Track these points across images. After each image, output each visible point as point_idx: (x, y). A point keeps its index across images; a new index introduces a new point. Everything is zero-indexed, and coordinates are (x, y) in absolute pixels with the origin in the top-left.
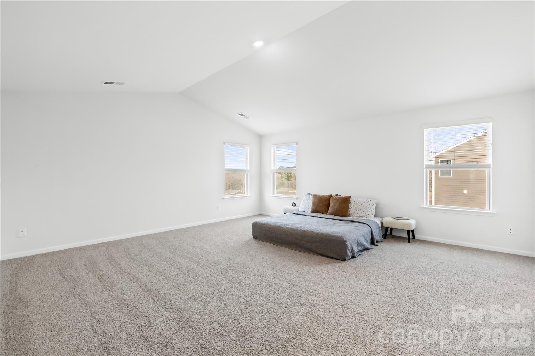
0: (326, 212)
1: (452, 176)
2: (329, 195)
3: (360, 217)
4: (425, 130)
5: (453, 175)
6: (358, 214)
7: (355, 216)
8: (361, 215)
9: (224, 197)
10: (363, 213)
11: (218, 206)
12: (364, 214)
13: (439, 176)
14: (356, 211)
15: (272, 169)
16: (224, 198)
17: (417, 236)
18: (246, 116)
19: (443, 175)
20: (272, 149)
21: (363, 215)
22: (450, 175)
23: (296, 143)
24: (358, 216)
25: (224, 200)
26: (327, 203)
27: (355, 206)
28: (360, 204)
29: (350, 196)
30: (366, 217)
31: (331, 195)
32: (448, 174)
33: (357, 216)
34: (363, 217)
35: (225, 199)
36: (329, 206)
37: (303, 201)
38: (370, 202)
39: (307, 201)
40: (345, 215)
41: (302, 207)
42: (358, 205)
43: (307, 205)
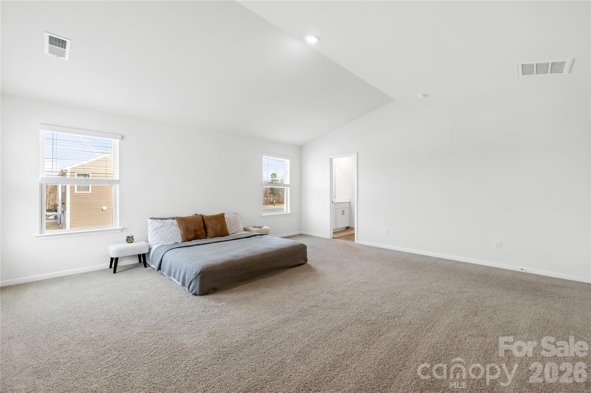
0: (205, 236)
1: (90, 191)
5: (92, 191)
6: (233, 230)
7: (232, 233)
10: (236, 228)
13: (76, 192)
19: (79, 191)
21: (237, 230)
22: (89, 191)
26: (202, 225)
29: (223, 212)
32: (86, 190)
36: (205, 228)
37: (153, 230)
38: (238, 217)
39: (162, 229)
40: (227, 234)
41: (157, 238)
42: (231, 221)
43: (166, 235)
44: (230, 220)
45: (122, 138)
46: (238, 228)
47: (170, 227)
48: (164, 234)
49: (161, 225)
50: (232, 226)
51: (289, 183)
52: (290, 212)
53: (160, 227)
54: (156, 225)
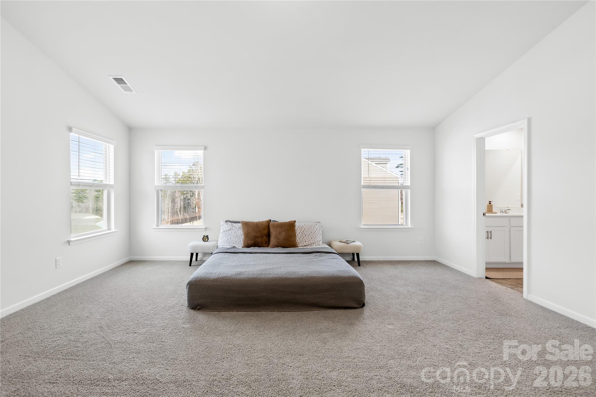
0: (267, 244)
2: (266, 221)
3: (308, 245)
4: (362, 149)
6: (305, 241)
7: (303, 245)
8: (309, 243)
9: (69, 239)
10: (311, 240)
11: (56, 259)
12: (313, 241)
14: (303, 239)
15: (156, 184)
16: (69, 242)
17: (362, 258)
18: (128, 86)
20: (156, 152)
21: (312, 243)
23: (204, 147)
24: (307, 244)
25: (69, 245)
26: (266, 232)
27: (301, 233)
28: (306, 230)
29: (294, 220)
30: (315, 244)
31: (270, 221)
33: (305, 244)
34: (312, 245)
35: (71, 244)
36: (269, 235)
37: (223, 232)
38: (316, 226)
39: (230, 232)
40: (294, 245)
41: (224, 240)
42: (305, 231)
43: (232, 238)
44: (303, 229)
45: (205, 148)
46: (314, 240)
47: (237, 231)
48: (231, 237)
49: (229, 228)
50: (305, 237)
51: (409, 184)
52: (411, 226)
53: (229, 230)
54: (226, 228)
